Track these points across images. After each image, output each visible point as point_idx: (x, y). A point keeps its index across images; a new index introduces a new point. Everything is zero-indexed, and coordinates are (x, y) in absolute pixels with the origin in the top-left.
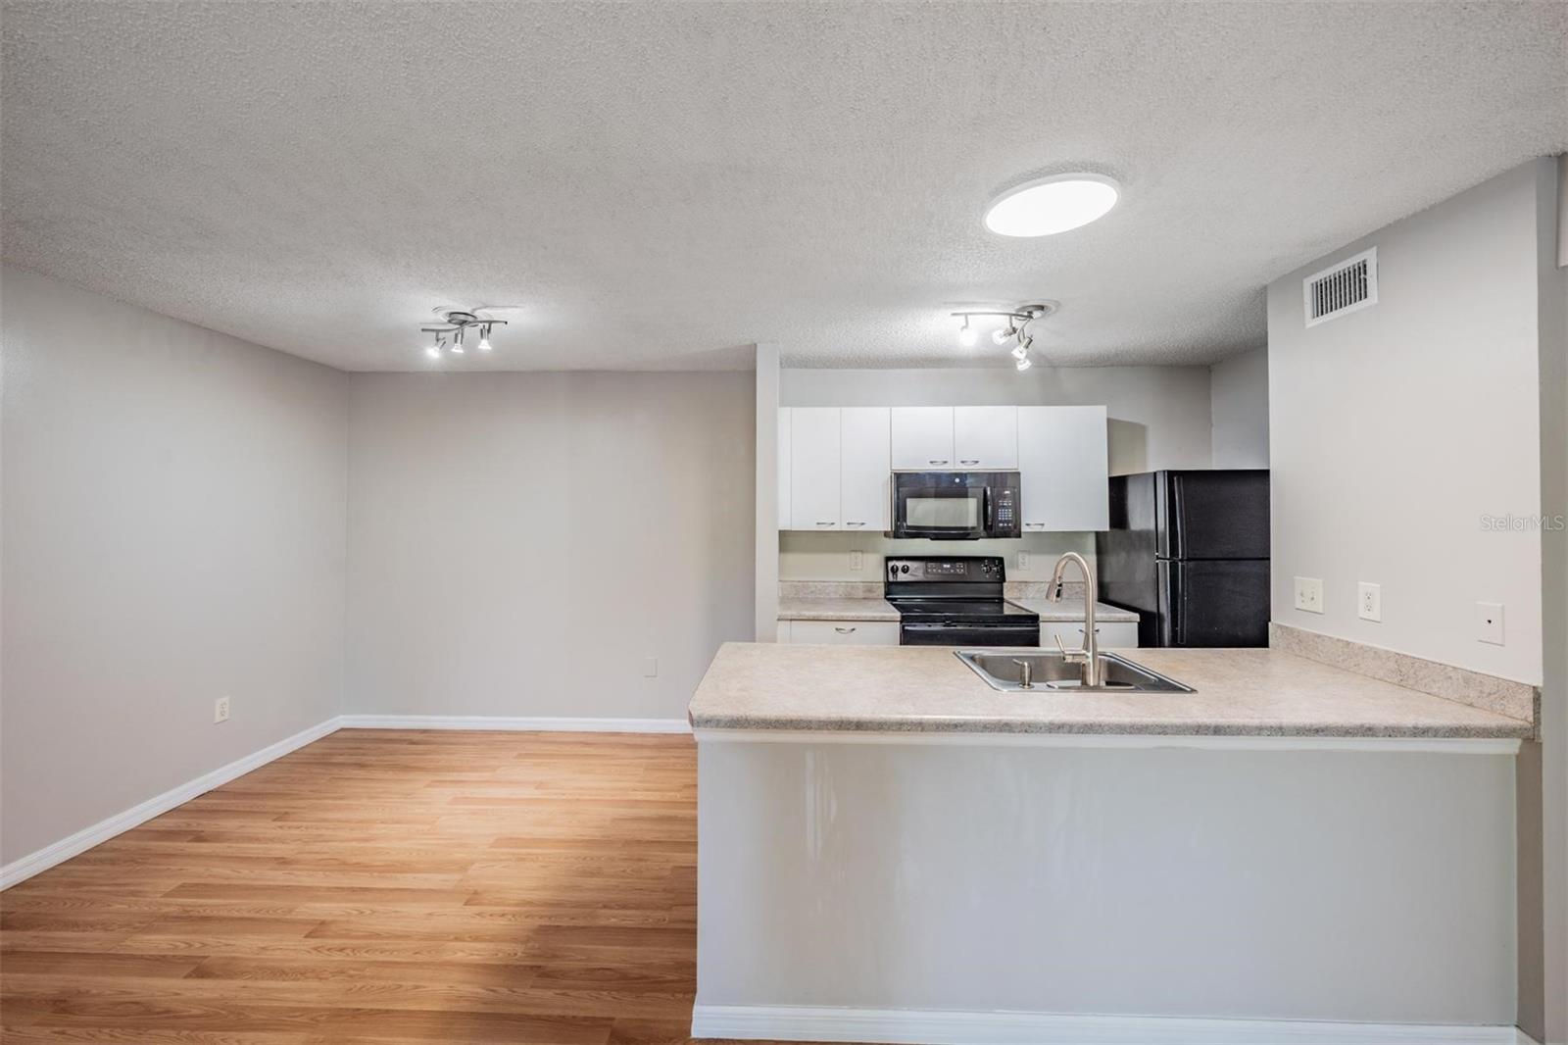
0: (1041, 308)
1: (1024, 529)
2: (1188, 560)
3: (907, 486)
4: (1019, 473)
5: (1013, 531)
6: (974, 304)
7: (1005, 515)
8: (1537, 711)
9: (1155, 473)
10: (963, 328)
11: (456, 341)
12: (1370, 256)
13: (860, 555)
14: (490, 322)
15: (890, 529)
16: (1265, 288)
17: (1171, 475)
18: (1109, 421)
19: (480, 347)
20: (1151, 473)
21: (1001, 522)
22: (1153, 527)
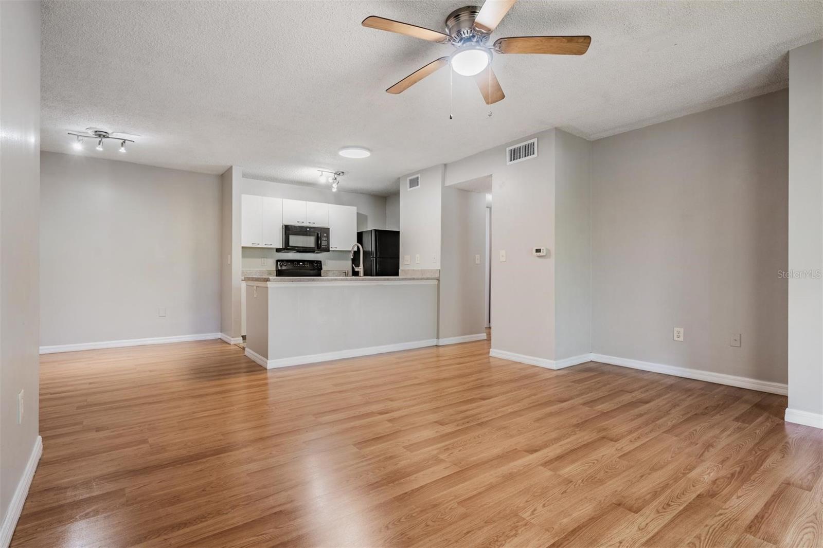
0: (343, 173)
1: (331, 249)
2: (381, 258)
3: (289, 230)
4: (329, 229)
5: (327, 250)
6: (324, 168)
7: (324, 243)
8: (440, 274)
9: (371, 231)
10: (321, 176)
11: (99, 144)
12: (419, 175)
13: (265, 259)
14: (125, 140)
15: (282, 247)
16: (399, 178)
17: (376, 231)
18: (357, 213)
19: (120, 151)
20: (369, 231)
21: (323, 245)
22: (370, 250)
